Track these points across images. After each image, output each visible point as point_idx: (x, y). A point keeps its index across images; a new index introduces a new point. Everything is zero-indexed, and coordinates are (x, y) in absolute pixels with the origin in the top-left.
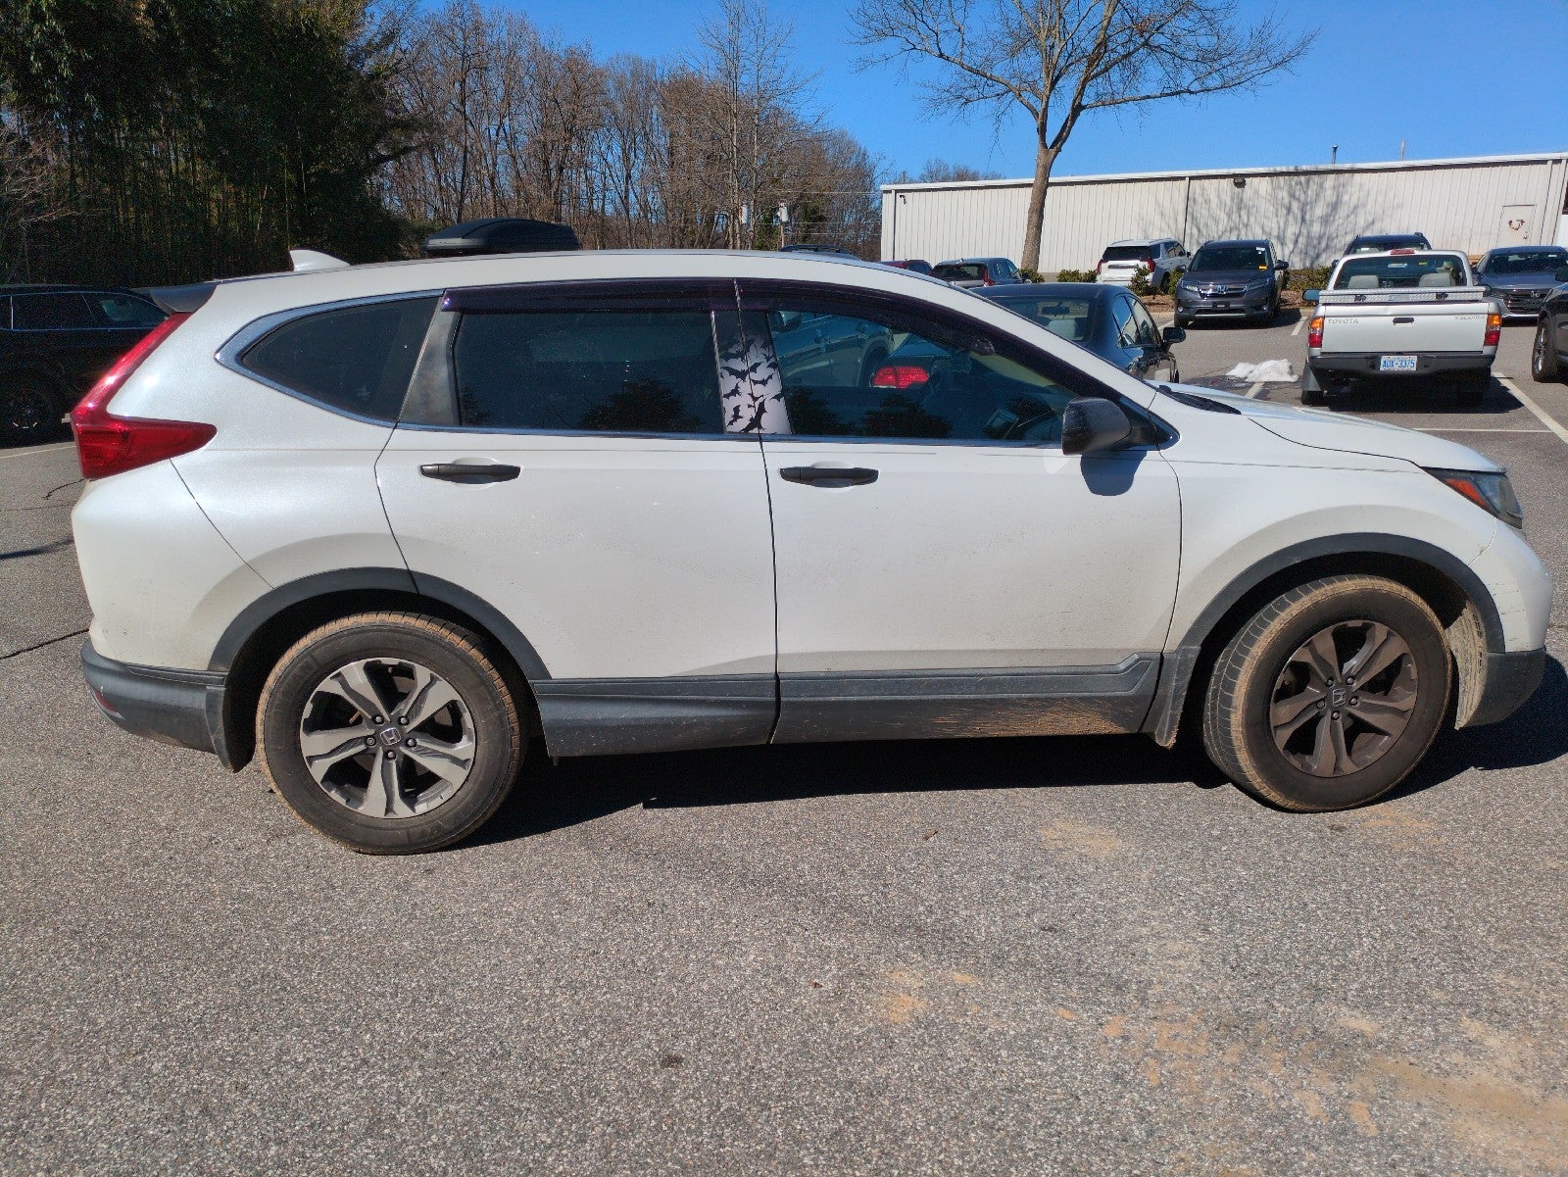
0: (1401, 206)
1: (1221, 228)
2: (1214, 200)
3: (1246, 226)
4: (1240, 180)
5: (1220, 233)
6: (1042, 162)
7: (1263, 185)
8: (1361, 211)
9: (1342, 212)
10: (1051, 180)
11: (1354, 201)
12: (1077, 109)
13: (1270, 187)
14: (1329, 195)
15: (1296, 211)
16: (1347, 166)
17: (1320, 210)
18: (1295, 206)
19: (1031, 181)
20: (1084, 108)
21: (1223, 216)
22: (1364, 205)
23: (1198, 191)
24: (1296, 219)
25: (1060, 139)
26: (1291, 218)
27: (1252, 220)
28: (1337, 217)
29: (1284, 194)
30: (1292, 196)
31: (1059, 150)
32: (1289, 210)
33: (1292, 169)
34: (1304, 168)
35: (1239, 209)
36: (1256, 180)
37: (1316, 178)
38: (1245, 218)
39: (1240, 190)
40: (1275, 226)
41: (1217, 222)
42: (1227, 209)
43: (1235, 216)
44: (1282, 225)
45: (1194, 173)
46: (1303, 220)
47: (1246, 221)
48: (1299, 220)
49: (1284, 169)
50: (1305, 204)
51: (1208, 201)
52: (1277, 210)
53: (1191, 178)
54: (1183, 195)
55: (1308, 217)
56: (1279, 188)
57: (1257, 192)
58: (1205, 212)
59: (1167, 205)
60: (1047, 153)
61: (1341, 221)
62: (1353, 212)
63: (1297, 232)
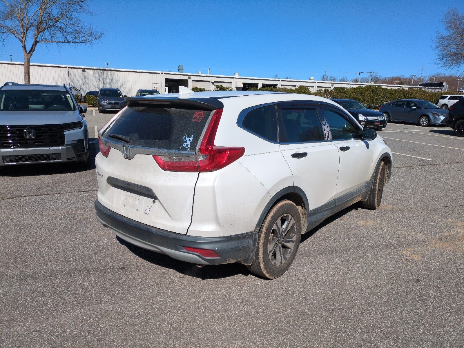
0: (129, 81)
1: (80, 83)
2: (77, 76)
3: (88, 83)
4: (84, 70)
5: (80, 85)
6: (26, 58)
7: (91, 72)
8: (119, 82)
9: (114, 81)
10: (31, 64)
11: (117, 79)
12: (36, 42)
13: (93, 73)
14: (110, 77)
15: (101, 80)
16: (113, 69)
17: (108, 81)
18: (101, 79)
19: (23, 63)
20: (38, 42)
21: (80, 80)
22: (119, 80)
23: (71, 72)
24: (101, 82)
25: (32, 51)
26: (100, 82)
27: (89, 82)
28: (113, 83)
29: (97, 75)
30: (100, 76)
31: (32, 54)
32: (99, 80)
33: (98, 68)
34: (102, 68)
35: (85, 78)
36: (88, 70)
37: (105, 71)
38: (87, 81)
39: (84, 73)
40: (96, 84)
41: (79, 82)
42: (81, 78)
43: (84, 80)
44: (98, 84)
45: (69, 66)
46: (104, 83)
47: (87, 82)
48: (103, 83)
49: (96, 68)
50: (104, 79)
51: (75, 75)
52: (96, 80)
53: (69, 68)
54: (67, 73)
55: (105, 82)
56: (95, 73)
57: (89, 74)
58: (75, 78)
59: (62, 75)
60: (28, 55)
61: (114, 84)
62: (117, 82)
63: (103, 86)
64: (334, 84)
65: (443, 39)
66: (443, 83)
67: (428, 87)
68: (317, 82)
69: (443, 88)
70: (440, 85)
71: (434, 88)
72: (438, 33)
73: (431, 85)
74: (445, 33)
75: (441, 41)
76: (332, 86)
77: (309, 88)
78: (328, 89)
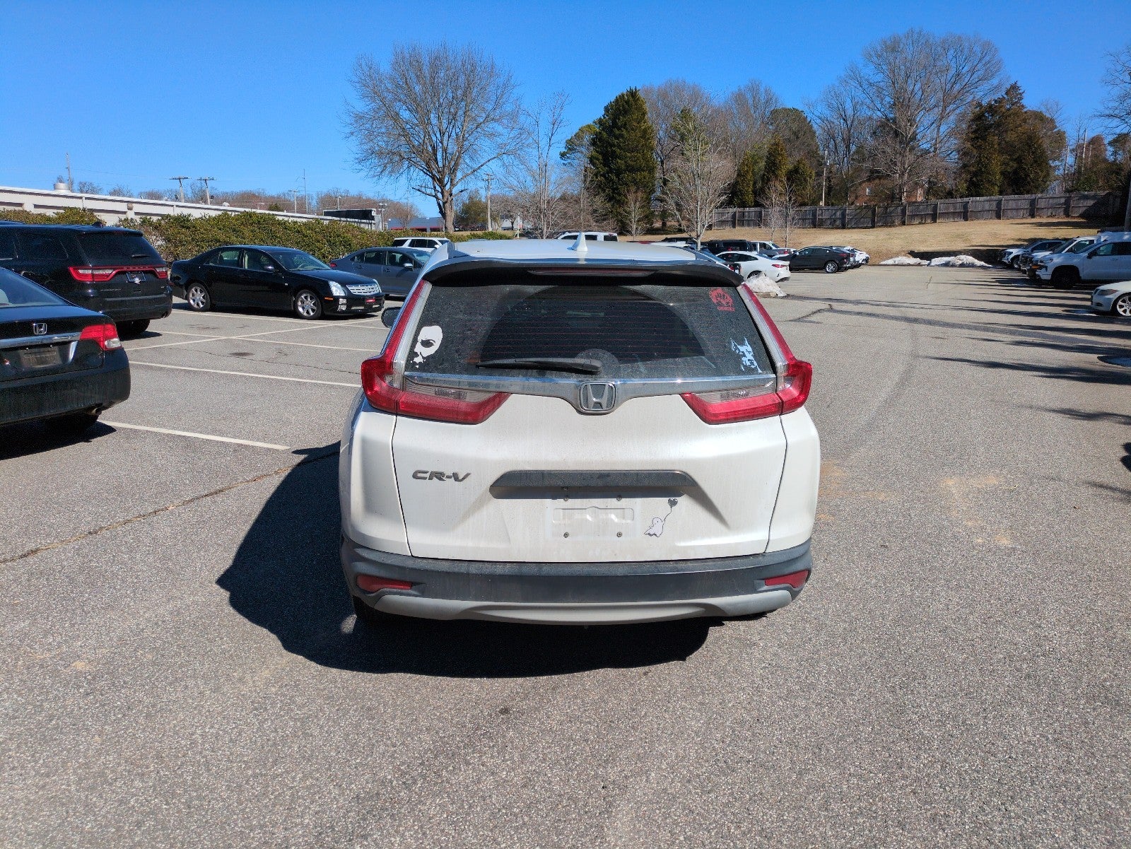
64: (134, 204)
65: (359, 118)
66: (371, 211)
67: (345, 219)
68: (86, 198)
69: (373, 222)
70: (366, 215)
71: (357, 220)
72: (348, 104)
73: (348, 214)
74: (361, 106)
75: (356, 121)
76: (130, 209)
77: (95, 214)
78: (148, 217)
